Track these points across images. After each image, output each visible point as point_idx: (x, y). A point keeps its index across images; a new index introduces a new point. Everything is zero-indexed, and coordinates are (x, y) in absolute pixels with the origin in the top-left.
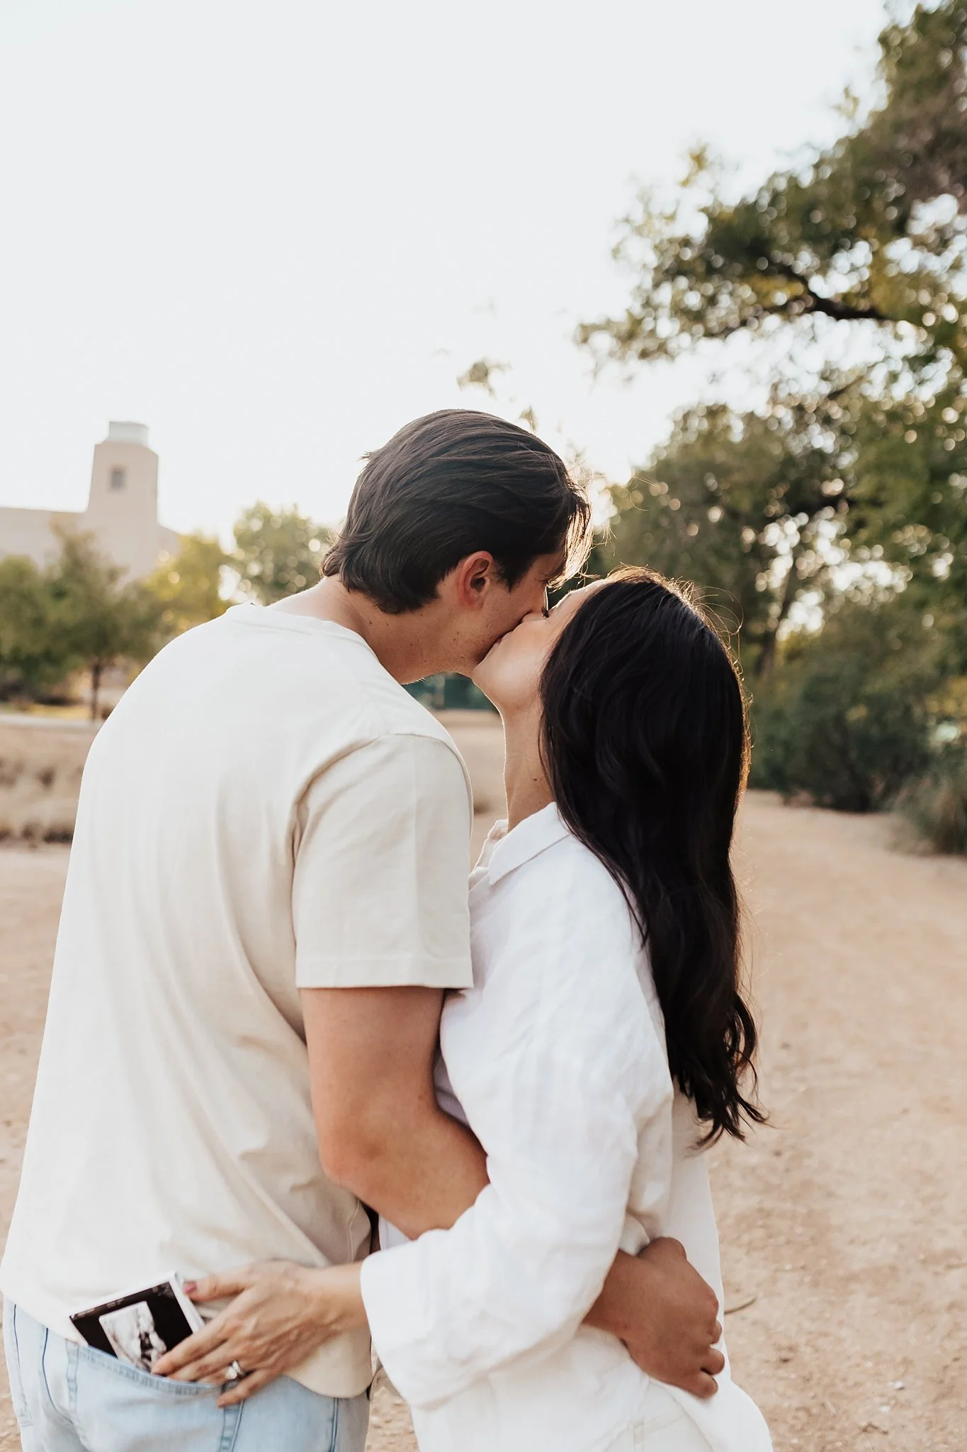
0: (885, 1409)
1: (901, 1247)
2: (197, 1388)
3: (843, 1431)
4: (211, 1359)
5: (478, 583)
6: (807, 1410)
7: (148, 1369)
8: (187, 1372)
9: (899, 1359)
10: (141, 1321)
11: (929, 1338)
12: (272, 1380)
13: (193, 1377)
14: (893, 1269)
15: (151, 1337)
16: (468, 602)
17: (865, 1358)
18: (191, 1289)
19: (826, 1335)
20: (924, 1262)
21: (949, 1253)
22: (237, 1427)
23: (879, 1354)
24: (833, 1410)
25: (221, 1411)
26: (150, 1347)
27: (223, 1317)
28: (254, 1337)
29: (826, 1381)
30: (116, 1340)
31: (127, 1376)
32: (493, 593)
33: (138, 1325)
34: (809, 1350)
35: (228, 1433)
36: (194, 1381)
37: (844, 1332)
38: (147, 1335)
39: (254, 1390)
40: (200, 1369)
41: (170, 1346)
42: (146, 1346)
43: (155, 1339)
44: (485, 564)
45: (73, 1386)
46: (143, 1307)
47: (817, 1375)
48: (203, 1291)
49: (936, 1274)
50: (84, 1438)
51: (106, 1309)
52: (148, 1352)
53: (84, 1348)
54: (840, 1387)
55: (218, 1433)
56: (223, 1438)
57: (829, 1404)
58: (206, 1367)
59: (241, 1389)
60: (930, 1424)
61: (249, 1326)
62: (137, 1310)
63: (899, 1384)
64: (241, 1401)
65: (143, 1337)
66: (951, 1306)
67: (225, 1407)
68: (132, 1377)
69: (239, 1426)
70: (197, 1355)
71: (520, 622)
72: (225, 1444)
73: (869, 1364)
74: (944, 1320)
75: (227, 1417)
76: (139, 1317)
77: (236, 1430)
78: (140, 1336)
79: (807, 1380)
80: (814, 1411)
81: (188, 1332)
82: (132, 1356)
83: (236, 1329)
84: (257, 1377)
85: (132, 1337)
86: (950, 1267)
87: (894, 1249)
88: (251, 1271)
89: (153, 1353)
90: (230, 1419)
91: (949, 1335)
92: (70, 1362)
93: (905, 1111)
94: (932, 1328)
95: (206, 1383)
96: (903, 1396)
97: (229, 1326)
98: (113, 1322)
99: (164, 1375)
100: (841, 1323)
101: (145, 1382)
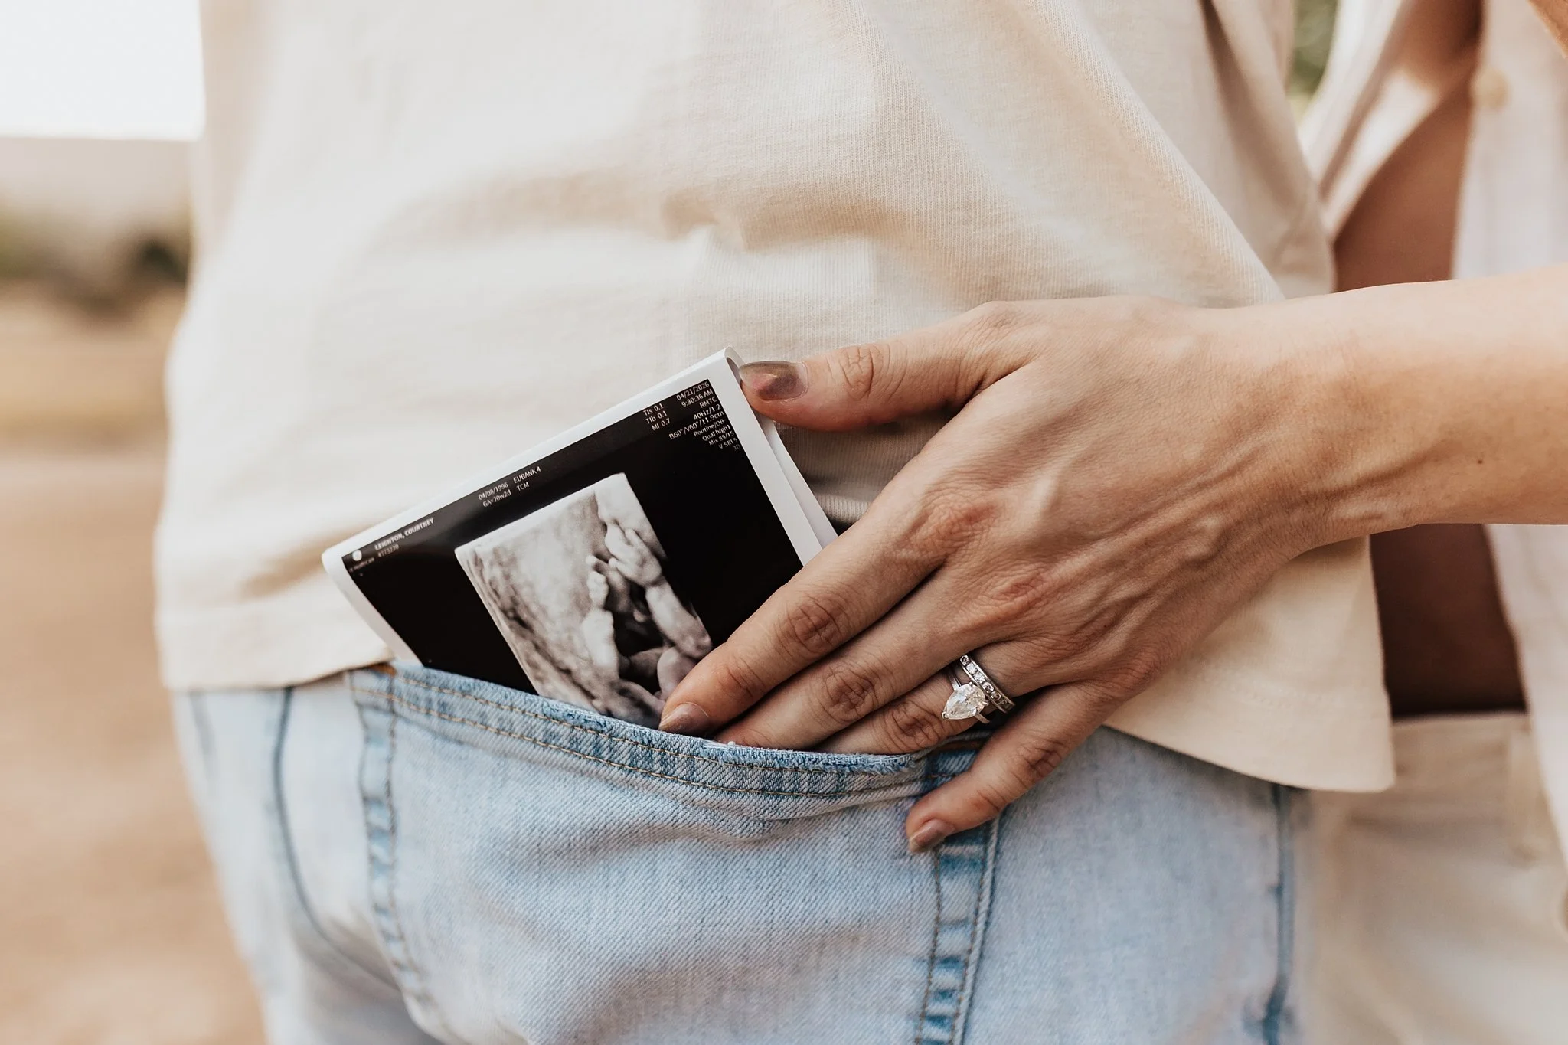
2: (841, 770)
7: (650, 717)
8: (797, 710)
10: (613, 541)
13: (819, 730)
15: (653, 596)
22: (983, 918)
25: (924, 861)
26: (654, 637)
30: (522, 624)
31: (574, 748)
33: (603, 557)
35: (952, 942)
36: (821, 744)
38: (637, 592)
40: (842, 694)
42: (634, 637)
43: (663, 605)
45: (380, 818)
46: (614, 490)
50: (425, 999)
51: (480, 516)
52: (644, 656)
53: (408, 676)
55: (921, 945)
56: (935, 960)
58: (867, 682)
59: (999, 765)
62: (593, 504)
64: (996, 820)
65: (623, 604)
68: (594, 748)
69: (989, 913)
72: (946, 978)
75: (947, 885)
76: (605, 527)
77: (980, 926)
78: (609, 604)
82: (585, 676)
83: (974, 517)
85: (581, 605)
89: (666, 660)
90: (958, 890)
92: (368, 740)
95: (870, 749)
97: (941, 517)
98: (507, 561)
99: (713, 728)
101: (645, 762)
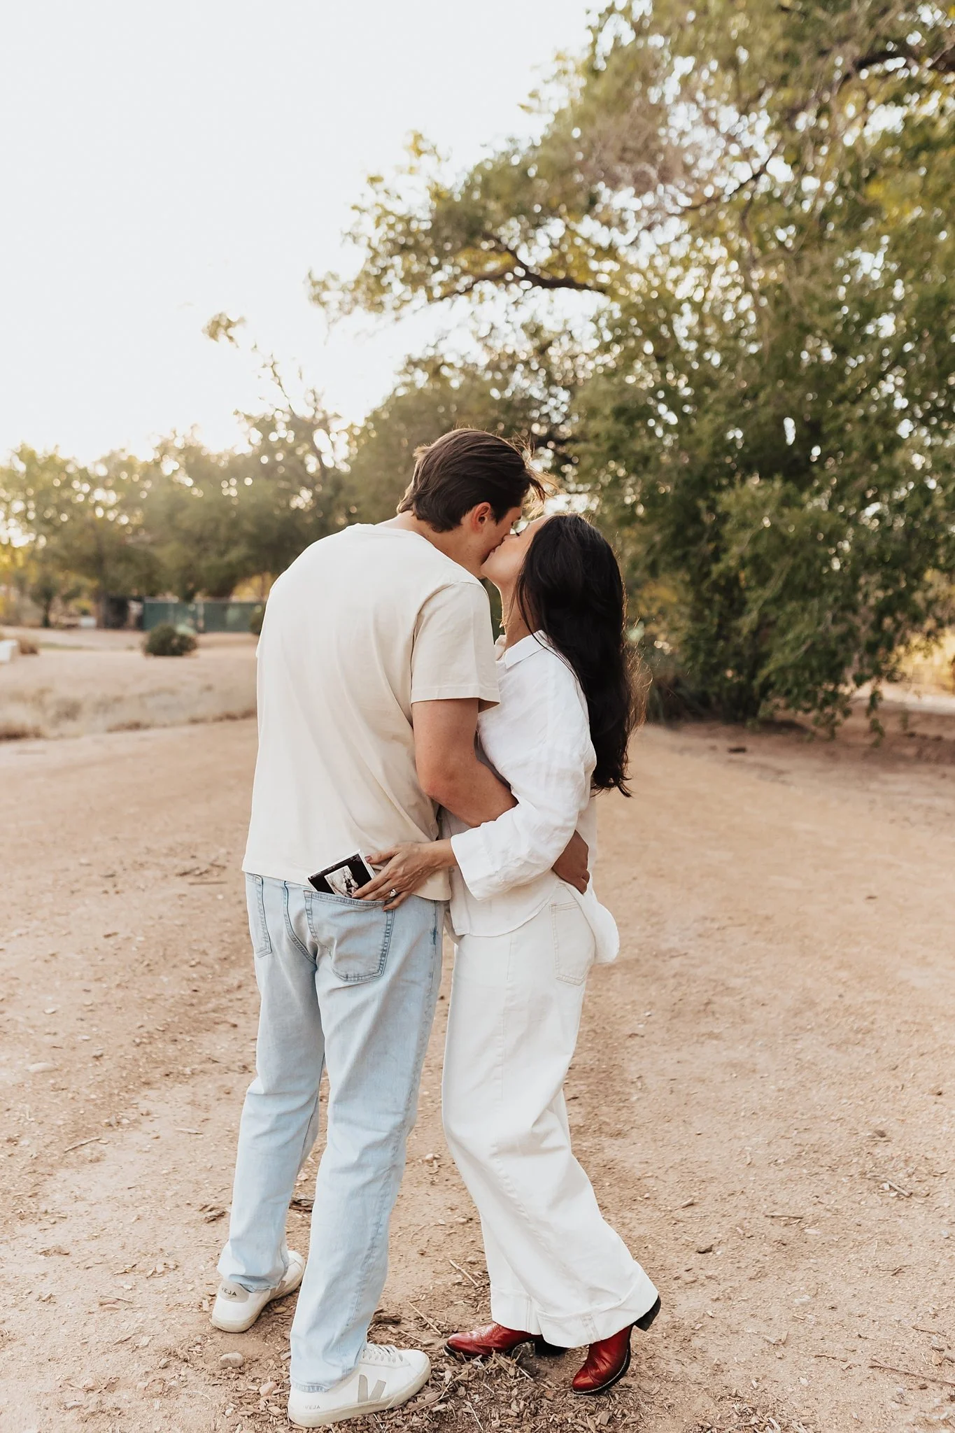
0: (641, 1026)
1: (641, 950)
2: (375, 903)
3: (618, 1038)
4: (383, 888)
5: (482, 519)
6: (594, 1031)
7: (351, 896)
8: (371, 896)
9: (646, 1002)
10: (346, 874)
11: (663, 991)
12: (409, 895)
13: (373, 898)
14: (637, 961)
15: (351, 881)
16: (475, 529)
17: (626, 1004)
18: (369, 860)
19: (600, 996)
20: (656, 956)
21: (670, 950)
22: (392, 920)
23: (633, 1002)
24: (610, 1030)
25: (385, 913)
26: (351, 886)
27: (386, 870)
28: (403, 876)
29: (604, 1016)
30: (333, 886)
31: (340, 902)
32: (489, 525)
33: (344, 877)
34: (590, 1004)
35: (389, 922)
36: (374, 900)
37: (611, 994)
38: (349, 881)
39: (402, 902)
40: (377, 894)
41: (360, 886)
42: (349, 886)
43: (353, 882)
44: (487, 508)
46: (346, 867)
47: (597, 1015)
48: (375, 859)
49: (664, 961)
51: (327, 872)
52: (350, 888)
53: (315, 894)
54: (613, 1019)
55: (383, 923)
56: (386, 925)
57: (607, 1027)
58: (379, 893)
59: (395, 902)
60: (668, 1030)
61: (401, 871)
62: (343, 870)
63: (648, 1014)
64: (396, 908)
65: (347, 882)
66: (674, 976)
67: (386, 911)
68: (343, 902)
70: (375, 888)
71: (502, 540)
72: (387, 927)
73: (629, 1007)
74: (672, 982)
75: (388, 915)
76: (344, 873)
78: (345, 882)
79: (592, 1017)
80: (599, 1031)
81: (370, 879)
82: (342, 892)
83: (395, 873)
84: (403, 895)
85: (341, 883)
86: (672, 957)
87: (636, 951)
88: (397, 846)
89: (352, 889)
90: (390, 916)
91: (675, 989)
92: (306, 902)
93: (635, 879)
94: (665, 987)
95: (380, 901)
96: (651, 1019)
97: (391, 872)
98: (331, 877)
99: (359, 898)
100: (608, 990)
101: (351, 903)
